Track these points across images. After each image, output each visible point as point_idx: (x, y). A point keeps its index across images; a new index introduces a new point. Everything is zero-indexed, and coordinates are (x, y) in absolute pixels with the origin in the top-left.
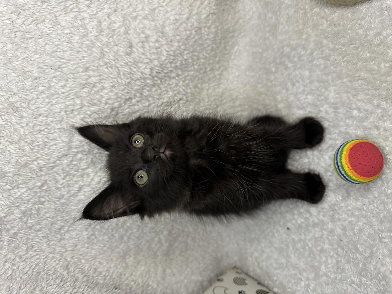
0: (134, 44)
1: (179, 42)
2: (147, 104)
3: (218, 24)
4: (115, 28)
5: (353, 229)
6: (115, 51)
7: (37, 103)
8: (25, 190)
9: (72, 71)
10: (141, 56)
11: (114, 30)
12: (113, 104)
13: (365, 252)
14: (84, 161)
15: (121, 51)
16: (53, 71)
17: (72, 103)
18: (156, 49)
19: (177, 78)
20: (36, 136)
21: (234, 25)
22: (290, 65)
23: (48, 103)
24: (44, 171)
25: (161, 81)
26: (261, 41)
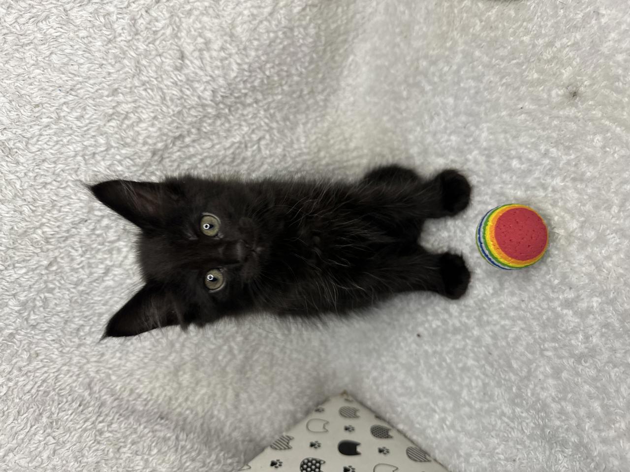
0: (187, 53)
1: (257, 50)
2: (208, 144)
3: (319, 22)
4: (158, 29)
5: (506, 337)
6: (157, 63)
7: (40, 143)
8: (24, 271)
9: (91, 94)
10: (198, 71)
11: (155, 32)
12: (155, 144)
13: (521, 370)
14: (113, 230)
15: (166, 64)
16: (63, 94)
17: (93, 143)
18: (222, 60)
19: (255, 105)
20: (39, 191)
21: (347, 24)
22: (428, 88)
23: (57, 142)
24: (53, 243)
25: (230, 110)
26: (388, 48)
